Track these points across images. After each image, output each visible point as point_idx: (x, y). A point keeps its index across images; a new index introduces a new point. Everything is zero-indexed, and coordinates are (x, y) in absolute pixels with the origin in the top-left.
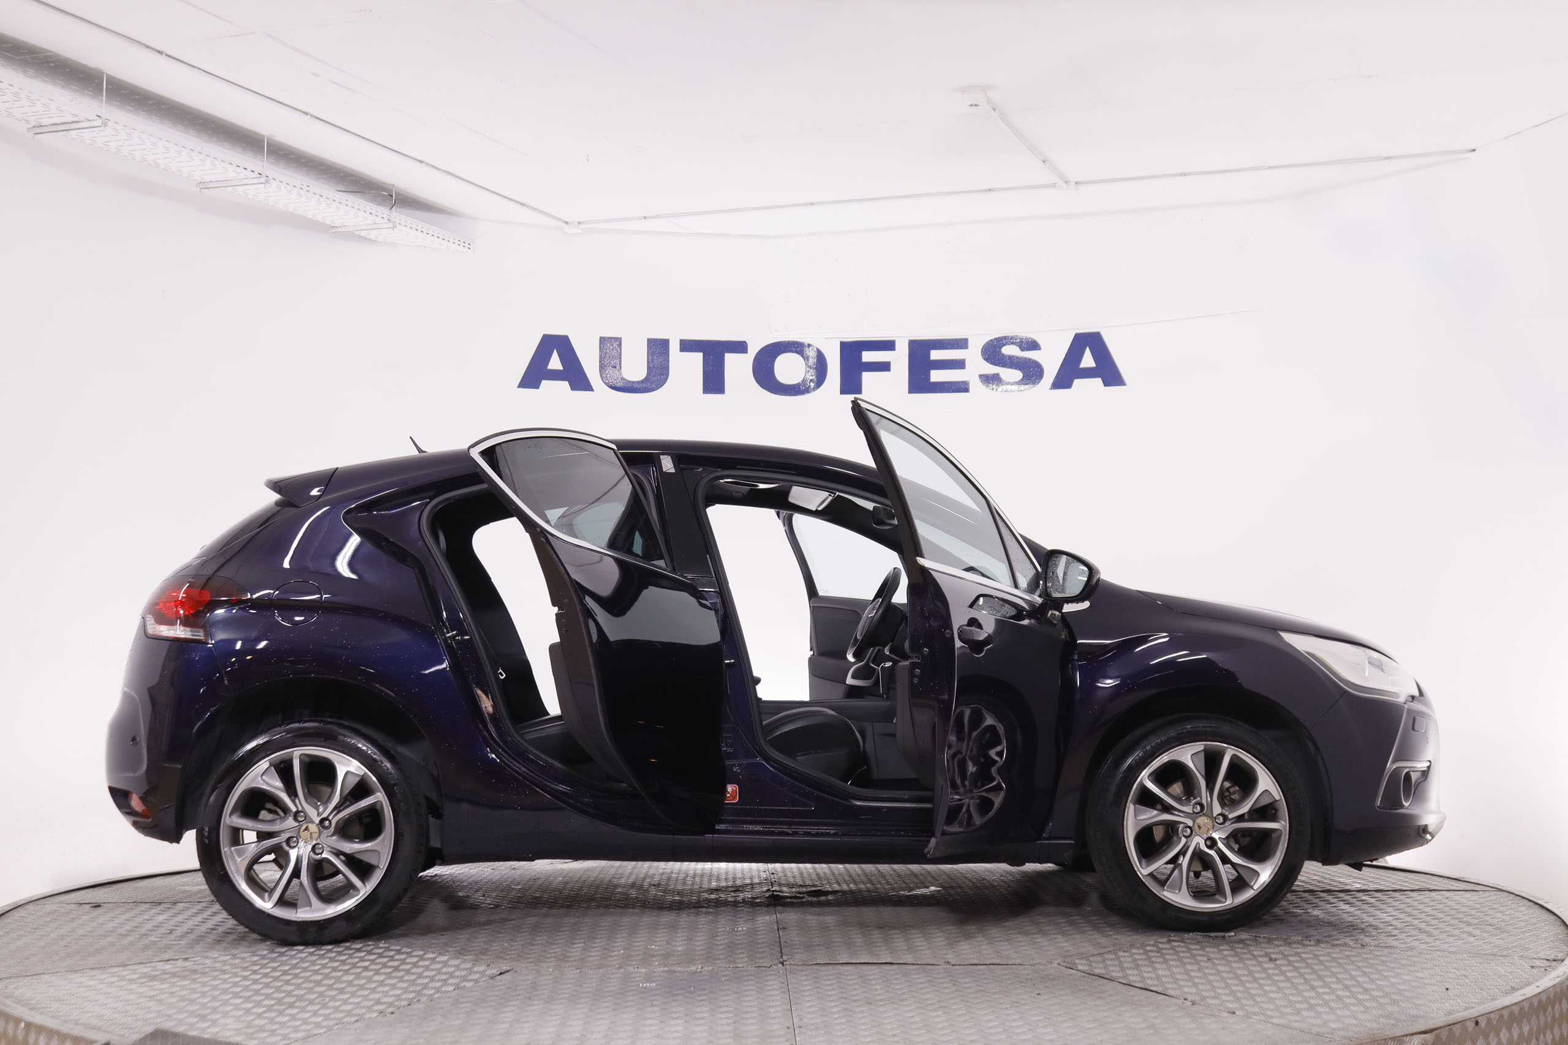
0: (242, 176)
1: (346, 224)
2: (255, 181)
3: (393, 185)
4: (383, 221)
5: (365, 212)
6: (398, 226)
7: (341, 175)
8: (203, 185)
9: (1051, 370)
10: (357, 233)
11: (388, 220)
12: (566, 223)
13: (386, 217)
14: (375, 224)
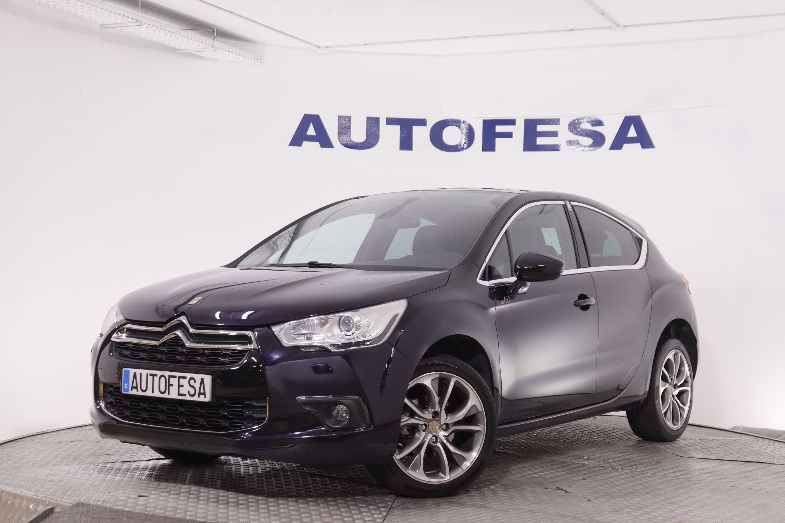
0: (126, 21)
1: (187, 48)
2: (134, 24)
3: (215, 25)
4: (209, 47)
5: (198, 41)
6: (218, 50)
7: (184, 19)
8: (103, 26)
9: (610, 139)
10: (194, 53)
11: (212, 46)
12: (319, 47)
13: (211, 44)
14: (205, 48)
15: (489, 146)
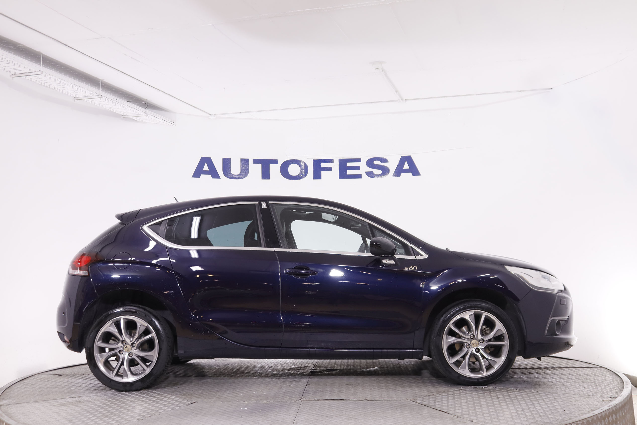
0: (92, 95)
1: (128, 115)
2: (97, 97)
3: (147, 100)
4: (143, 113)
5: (136, 109)
6: (149, 115)
7: (127, 95)
8: (76, 99)
10: (131, 118)
11: (145, 113)
12: (210, 114)
13: (144, 112)
14: (140, 114)
15: (317, 176)
